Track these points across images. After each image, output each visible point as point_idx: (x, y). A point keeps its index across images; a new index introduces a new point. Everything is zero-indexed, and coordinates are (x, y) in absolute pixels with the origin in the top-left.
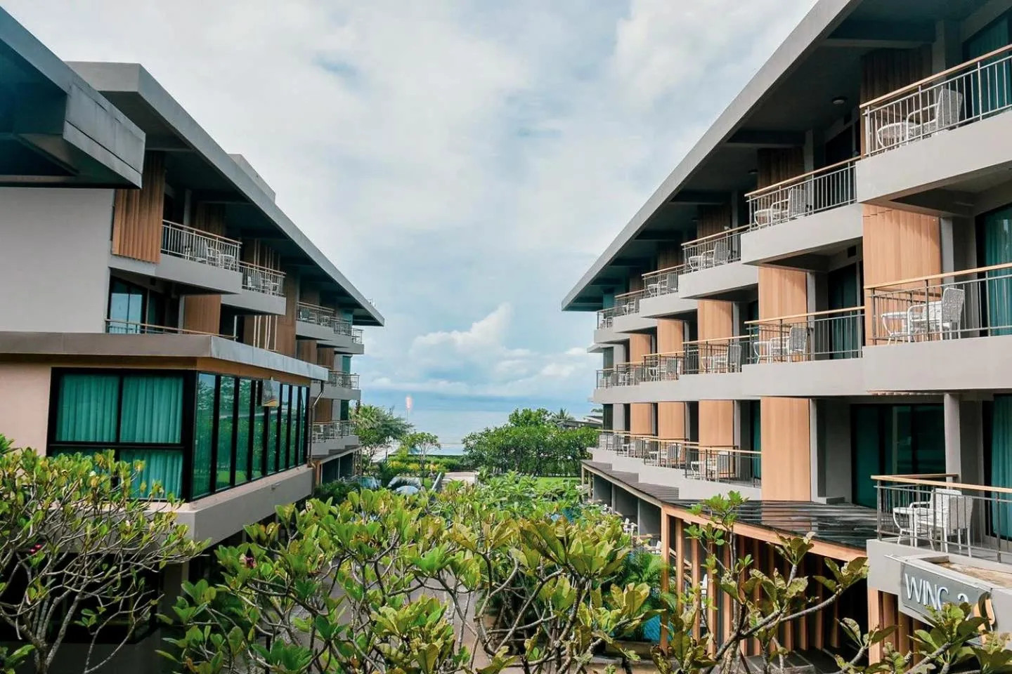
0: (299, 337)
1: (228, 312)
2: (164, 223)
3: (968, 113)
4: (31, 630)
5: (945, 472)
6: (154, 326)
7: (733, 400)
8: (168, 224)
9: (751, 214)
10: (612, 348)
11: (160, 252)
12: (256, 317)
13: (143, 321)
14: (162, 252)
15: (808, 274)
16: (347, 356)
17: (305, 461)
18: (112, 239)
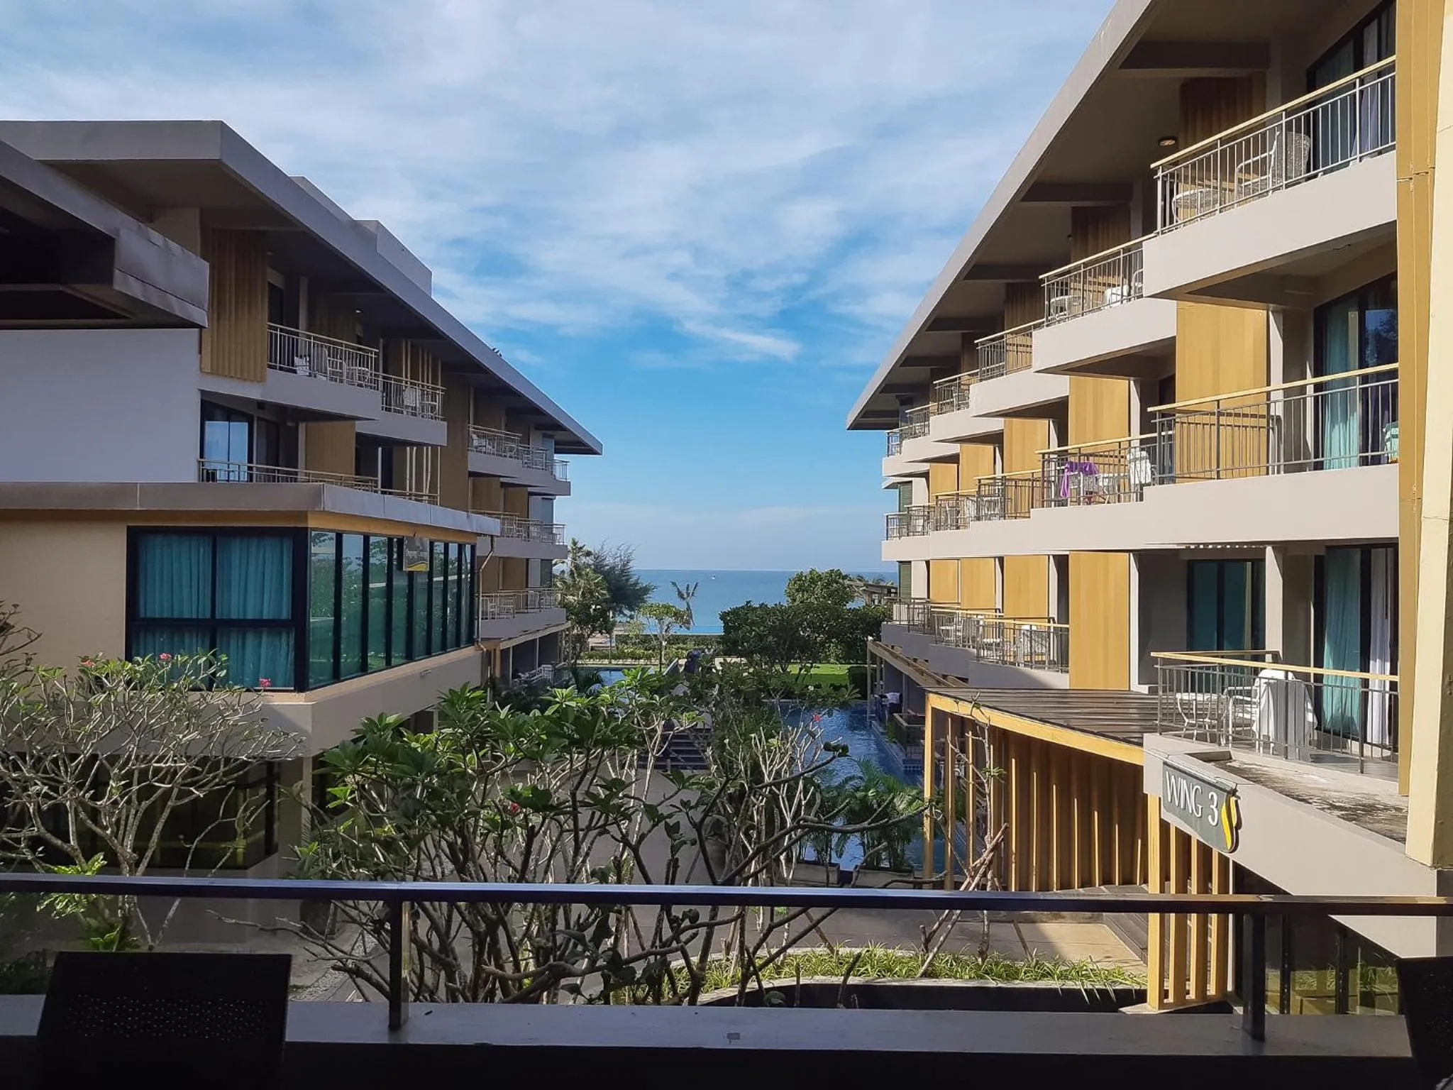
0: (472, 474)
1: (366, 444)
2: (271, 327)
3: (1315, 163)
4: (116, 837)
5: (1264, 649)
6: (266, 467)
7: (1049, 555)
8: (276, 329)
9: (1046, 303)
10: (911, 482)
11: (266, 366)
12: (408, 448)
13: (250, 461)
14: (270, 367)
15: (1132, 382)
16: (548, 498)
17: (471, 641)
18: (200, 352)
